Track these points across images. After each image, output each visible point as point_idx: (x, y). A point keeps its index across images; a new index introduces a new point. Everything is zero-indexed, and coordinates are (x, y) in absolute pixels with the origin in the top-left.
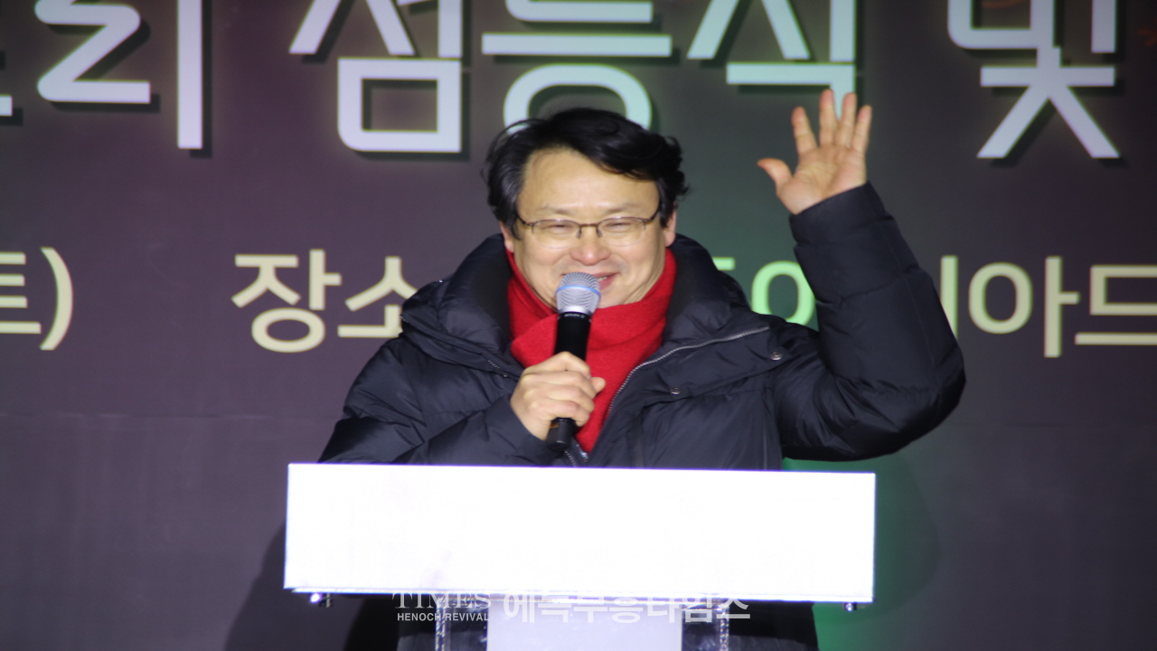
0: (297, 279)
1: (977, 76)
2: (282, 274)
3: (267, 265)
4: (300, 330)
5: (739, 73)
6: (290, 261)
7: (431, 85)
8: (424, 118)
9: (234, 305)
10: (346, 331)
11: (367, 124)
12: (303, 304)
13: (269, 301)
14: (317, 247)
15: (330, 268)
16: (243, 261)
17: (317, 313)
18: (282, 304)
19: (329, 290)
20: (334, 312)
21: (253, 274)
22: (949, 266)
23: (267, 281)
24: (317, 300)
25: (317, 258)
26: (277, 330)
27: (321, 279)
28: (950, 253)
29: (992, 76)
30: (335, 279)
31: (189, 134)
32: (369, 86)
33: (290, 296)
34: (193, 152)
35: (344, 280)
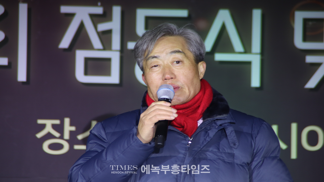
0: (59, 128)
1: (304, 59)
2: (54, 127)
3: (49, 123)
4: (60, 147)
5: (219, 57)
6: (57, 122)
7: (109, 60)
8: (106, 72)
9: (36, 138)
10: (77, 147)
11: (86, 73)
12: (62, 137)
13: (49, 136)
14: (67, 117)
15: (71, 124)
16: (40, 122)
17: (67, 140)
18: (54, 137)
19: (71, 132)
20: (72, 141)
21: (43, 127)
22: (294, 127)
23: (49, 129)
24: (67, 136)
25: (67, 121)
26: (52, 147)
27: (68, 128)
28: (294, 122)
29: (310, 59)
30: (73, 128)
31: (22, 76)
32: (87, 60)
33: (57, 134)
34: (23, 83)
35: (77, 129)
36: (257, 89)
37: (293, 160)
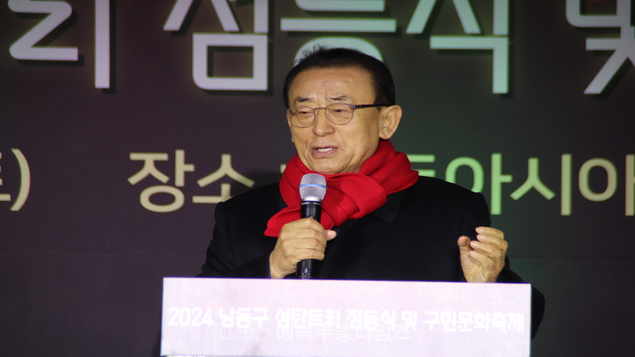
0: (167, 167)
1: (584, 44)
2: (158, 165)
3: (149, 159)
4: (168, 199)
5: (438, 42)
6: (164, 157)
7: (249, 50)
8: (246, 71)
9: (129, 183)
10: (197, 199)
11: (211, 73)
12: (171, 183)
13: (150, 181)
14: (180, 148)
15: (187, 161)
16: (134, 156)
17: (180, 188)
18: (158, 183)
19: (187, 174)
20: (190, 188)
21: (140, 164)
22: (566, 160)
23: (149, 169)
24: (180, 181)
25: (180, 155)
26: (156, 199)
27: (182, 168)
28: (567, 152)
29: (593, 44)
30: (191, 168)
31: (102, 79)
32: (212, 51)
33: (164, 178)
34: (104, 90)
35: (196, 168)
36: (502, 96)
37: (566, 217)
